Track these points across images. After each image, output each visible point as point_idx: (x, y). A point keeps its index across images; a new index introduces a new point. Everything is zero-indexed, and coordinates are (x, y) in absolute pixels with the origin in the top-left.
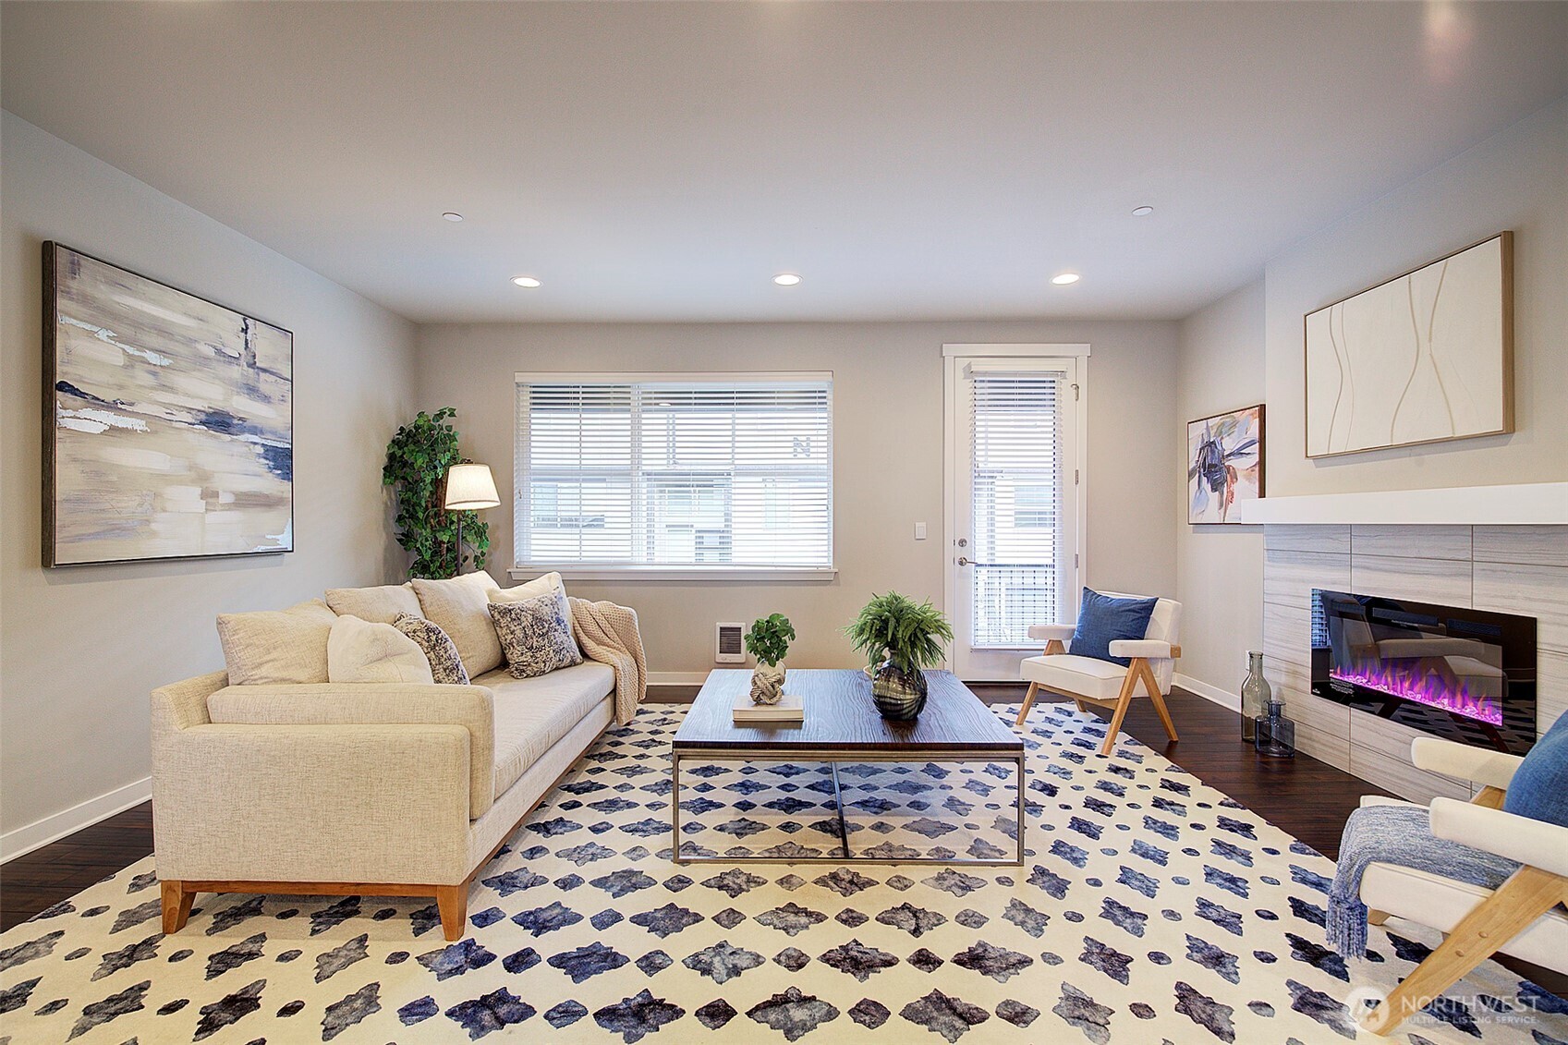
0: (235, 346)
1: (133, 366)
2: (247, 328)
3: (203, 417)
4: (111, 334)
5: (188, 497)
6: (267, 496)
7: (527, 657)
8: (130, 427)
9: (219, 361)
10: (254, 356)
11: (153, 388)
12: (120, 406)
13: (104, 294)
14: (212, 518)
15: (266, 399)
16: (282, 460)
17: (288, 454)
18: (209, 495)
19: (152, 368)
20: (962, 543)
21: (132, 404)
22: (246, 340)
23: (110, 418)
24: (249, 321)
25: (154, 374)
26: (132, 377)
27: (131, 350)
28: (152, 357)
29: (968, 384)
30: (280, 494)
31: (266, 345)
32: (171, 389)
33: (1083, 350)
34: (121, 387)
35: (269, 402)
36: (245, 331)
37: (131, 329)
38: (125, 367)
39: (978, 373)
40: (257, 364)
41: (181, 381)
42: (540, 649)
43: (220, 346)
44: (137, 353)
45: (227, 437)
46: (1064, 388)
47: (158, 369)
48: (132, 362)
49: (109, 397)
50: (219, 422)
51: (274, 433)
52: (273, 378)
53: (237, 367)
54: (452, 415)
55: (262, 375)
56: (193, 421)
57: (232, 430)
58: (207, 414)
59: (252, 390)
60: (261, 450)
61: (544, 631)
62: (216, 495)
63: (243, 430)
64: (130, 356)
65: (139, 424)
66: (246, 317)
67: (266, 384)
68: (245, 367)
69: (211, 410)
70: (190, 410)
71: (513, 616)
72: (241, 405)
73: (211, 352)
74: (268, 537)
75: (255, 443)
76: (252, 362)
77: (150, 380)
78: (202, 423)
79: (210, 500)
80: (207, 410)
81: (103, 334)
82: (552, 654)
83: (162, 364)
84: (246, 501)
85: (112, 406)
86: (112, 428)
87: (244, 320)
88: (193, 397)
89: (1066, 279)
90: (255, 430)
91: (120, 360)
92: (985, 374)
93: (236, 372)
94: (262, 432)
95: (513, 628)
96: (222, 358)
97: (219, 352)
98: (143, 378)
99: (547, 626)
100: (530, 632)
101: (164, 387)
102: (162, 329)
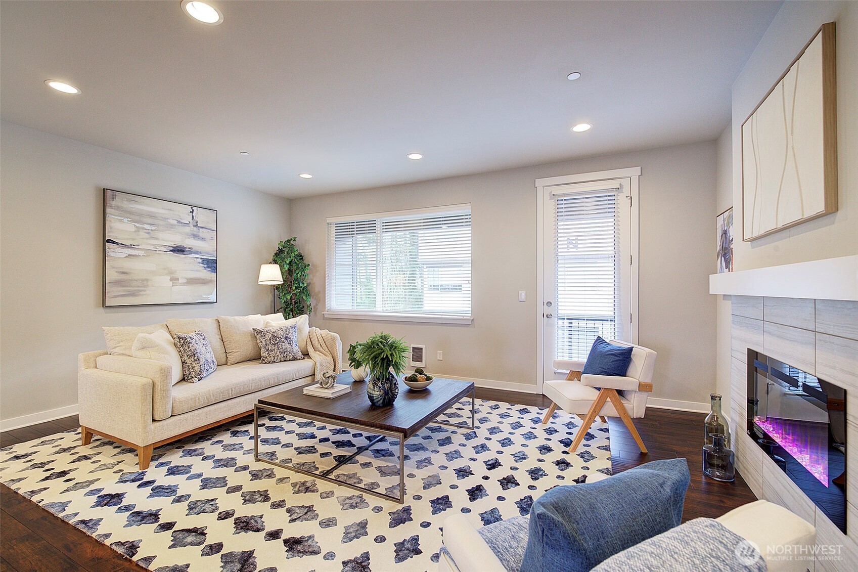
0: (187, 218)
1: (139, 231)
2: (193, 211)
3: (171, 249)
4: (129, 220)
5: (165, 280)
6: (203, 279)
7: (266, 354)
8: (137, 254)
9: (179, 226)
10: (197, 222)
11: (147, 239)
12: (133, 246)
13: (126, 205)
14: (175, 289)
15: (203, 239)
16: (212, 264)
17: (215, 262)
18: (174, 280)
19: (147, 231)
20: (549, 304)
21: (138, 245)
22: (193, 216)
23: (130, 251)
24: (194, 208)
25: (148, 233)
26: (138, 235)
27: (137, 225)
28: (146, 226)
29: (552, 202)
30: (210, 279)
31: (202, 217)
32: (156, 239)
33: (635, 172)
34: (133, 239)
35: (204, 240)
36: (192, 212)
37: (137, 218)
38: (135, 231)
39: (559, 195)
40: (198, 225)
41: (160, 235)
42: (272, 351)
43: (179, 220)
44: (141, 226)
45: (183, 256)
46: (622, 199)
47: (150, 231)
48: (138, 230)
49: (128, 244)
50: (179, 250)
51: (208, 253)
52: (207, 230)
53: (188, 227)
54: (295, 240)
55: (201, 229)
56: (167, 250)
57: (185, 253)
58: (173, 247)
59: (195, 236)
60: (201, 261)
61: (276, 342)
62: (178, 279)
63: (191, 253)
64: (137, 227)
65: (141, 253)
66: (192, 206)
67: (202, 233)
68: (192, 227)
69: (175, 246)
70: (165, 246)
71: (262, 334)
72: (188, 243)
73: (175, 222)
74: (204, 296)
75: (197, 258)
76: (196, 224)
77: (147, 236)
78: (171, 251)
79: (174, 281)
80: (173, 246)
81: (126, 220)
82: (278, 353)
83: (152, 229)
84: (191, 282)
85: (130, 247)
86: (129, 255)
87: (192, 208)
88: (166, 241)
89: (582, 128)
90: (196, 253)
91: (133, 229)
92: (564, 195)
93: (187, 229)
94: (200, 253)
95: (261, 340)
96: (181, 225)
97: (179, 222)
98: (142, 234)
99: (278, 340)
100: (268, 343)
101: (153, 238)
102: (152, 216)
